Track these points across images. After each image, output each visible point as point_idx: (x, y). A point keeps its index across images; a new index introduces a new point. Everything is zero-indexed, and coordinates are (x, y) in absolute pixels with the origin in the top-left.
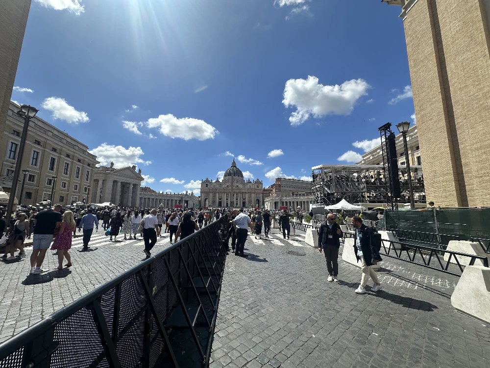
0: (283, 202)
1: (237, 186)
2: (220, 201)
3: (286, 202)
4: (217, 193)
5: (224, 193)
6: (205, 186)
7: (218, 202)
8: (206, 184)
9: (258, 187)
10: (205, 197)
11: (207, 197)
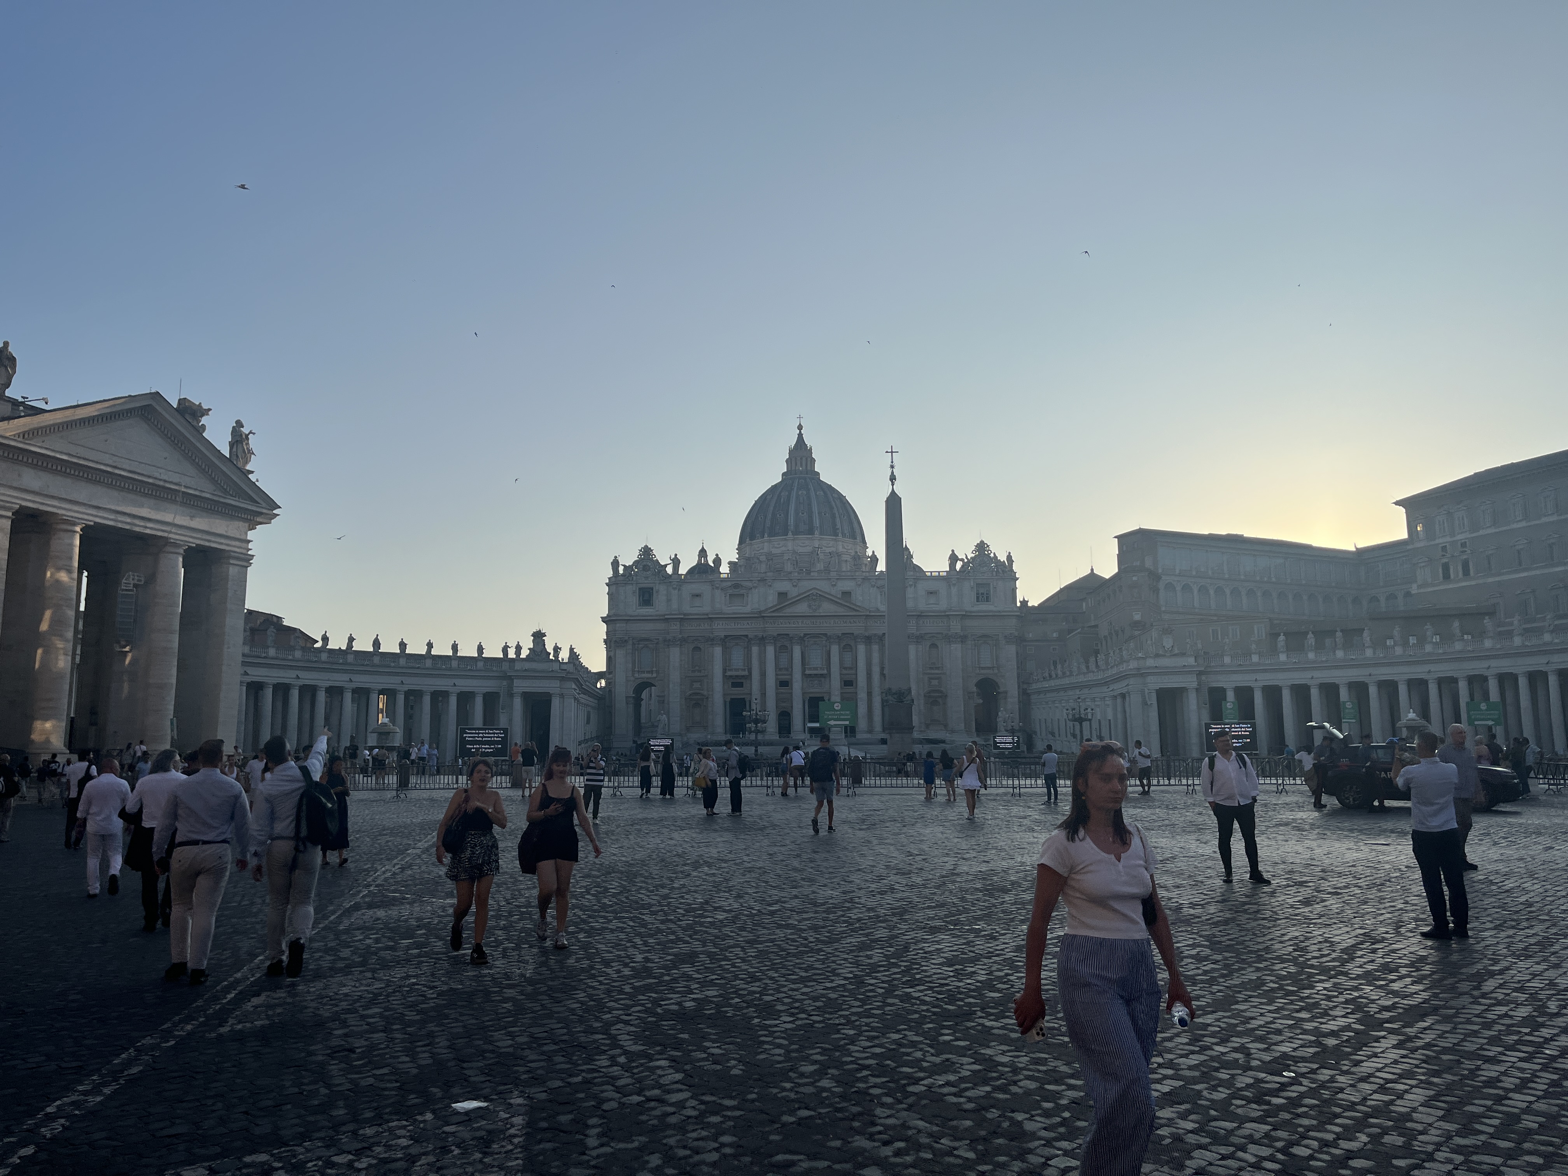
2: (737, 693)
4: (711, 642)
5: (762, 641)
6: (634, 600)
7: (725, 702)
8: (640, 589)
9: (988, 600)
10: (636, 675)
11: (649, 675)
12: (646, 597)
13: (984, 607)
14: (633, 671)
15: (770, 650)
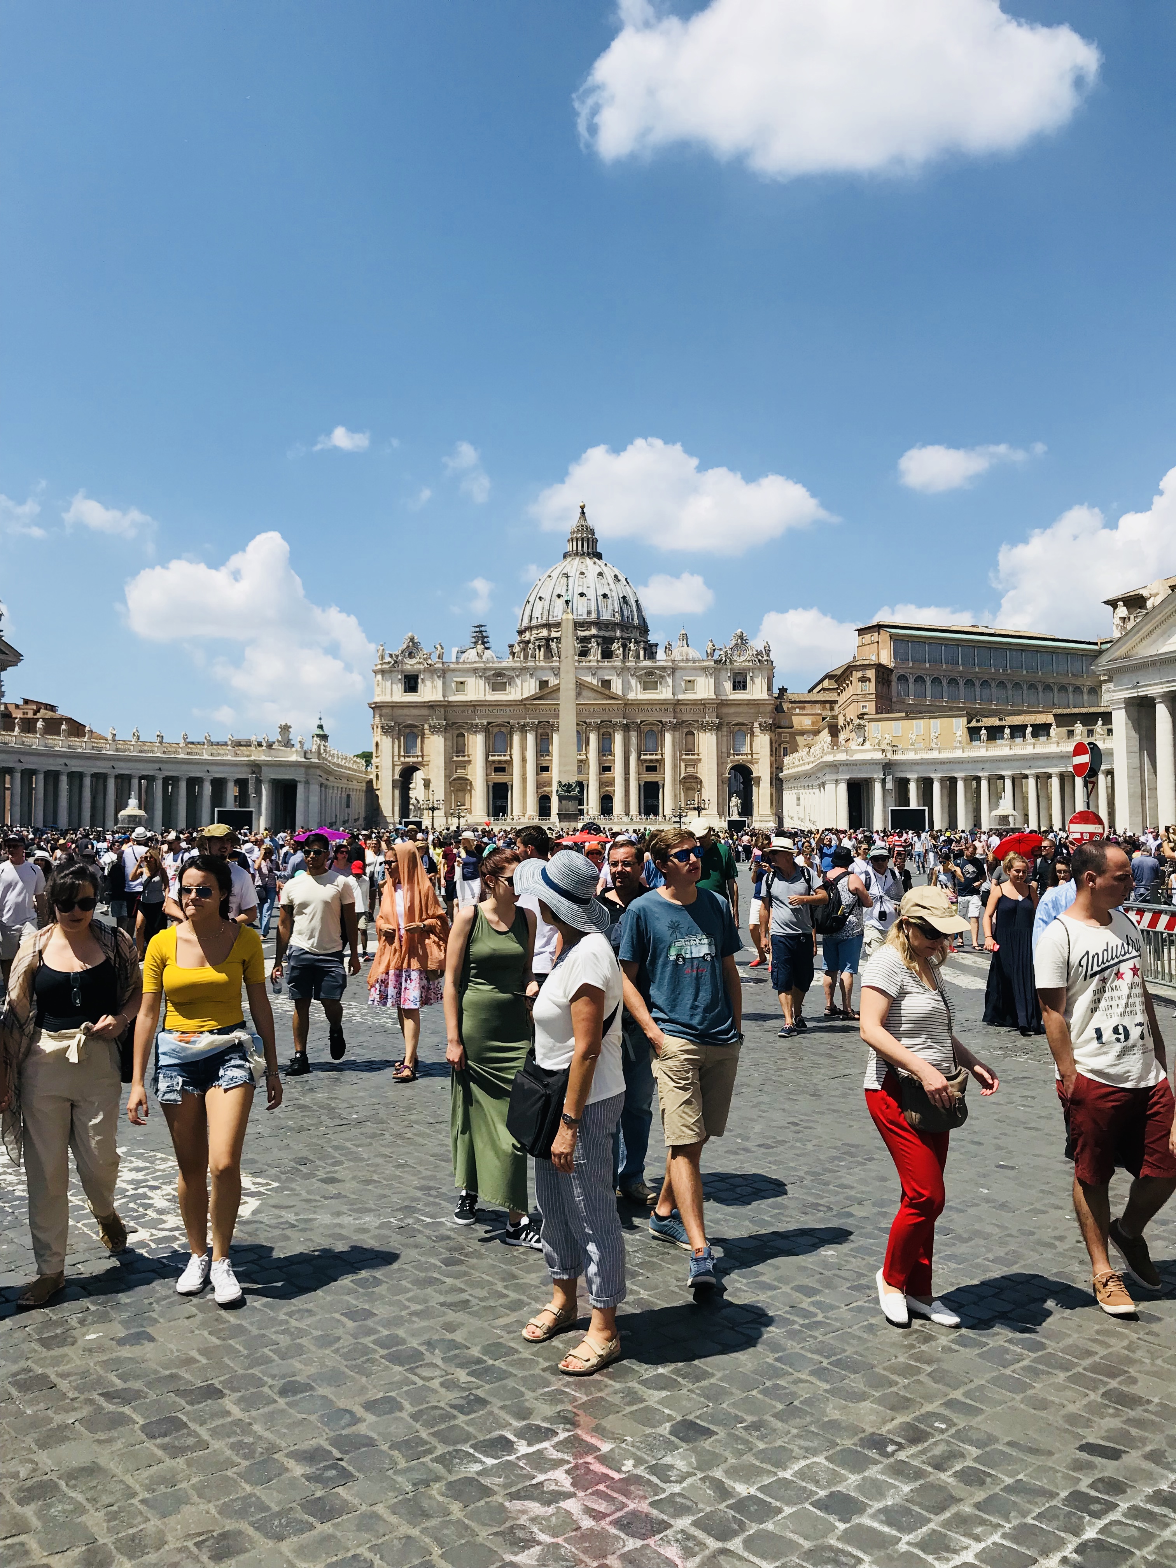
0: (902, 785)
1: (607, 684)
2: (500, 778)
3: (926, 785)
4: (474, 729)
5: (523, 729)
6: (399, 688)
7: (488, 786)
8: (406, 677)
9: (745, 688)
10: (402, 759)
11: (415, 760)
12: (411, 683)
13: (740, 695)
14: (399, 755)
15: (531, 738)
